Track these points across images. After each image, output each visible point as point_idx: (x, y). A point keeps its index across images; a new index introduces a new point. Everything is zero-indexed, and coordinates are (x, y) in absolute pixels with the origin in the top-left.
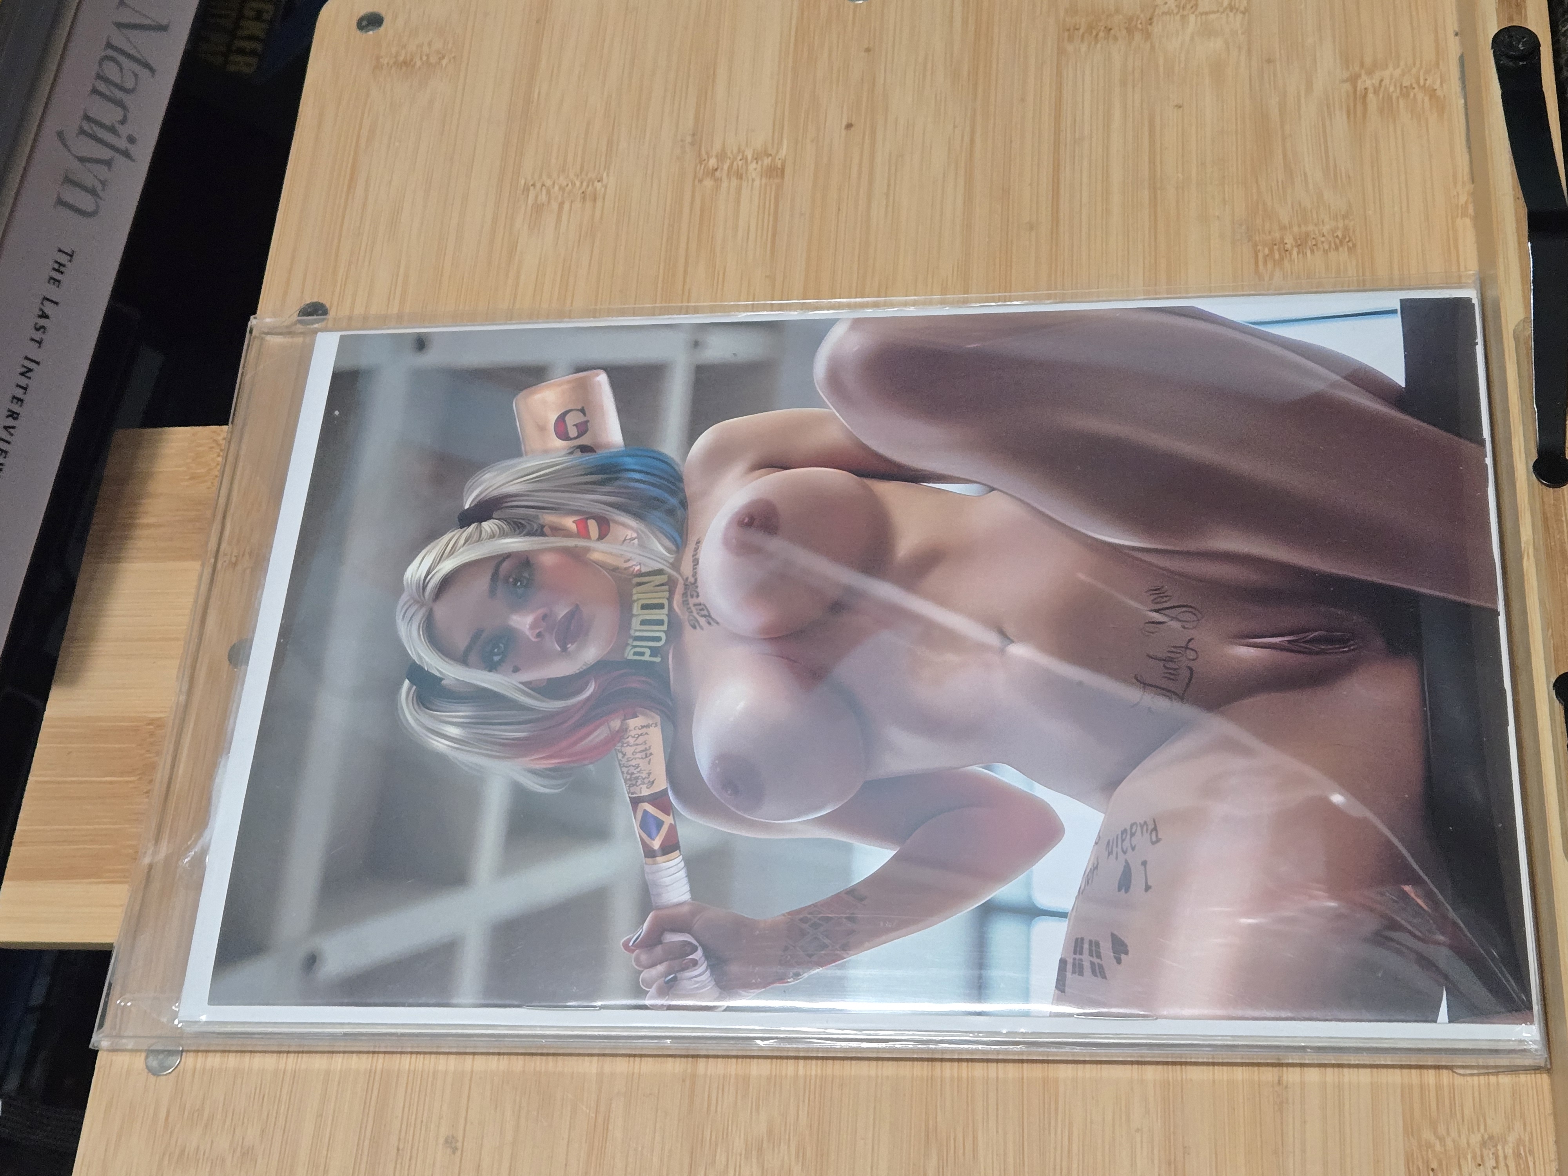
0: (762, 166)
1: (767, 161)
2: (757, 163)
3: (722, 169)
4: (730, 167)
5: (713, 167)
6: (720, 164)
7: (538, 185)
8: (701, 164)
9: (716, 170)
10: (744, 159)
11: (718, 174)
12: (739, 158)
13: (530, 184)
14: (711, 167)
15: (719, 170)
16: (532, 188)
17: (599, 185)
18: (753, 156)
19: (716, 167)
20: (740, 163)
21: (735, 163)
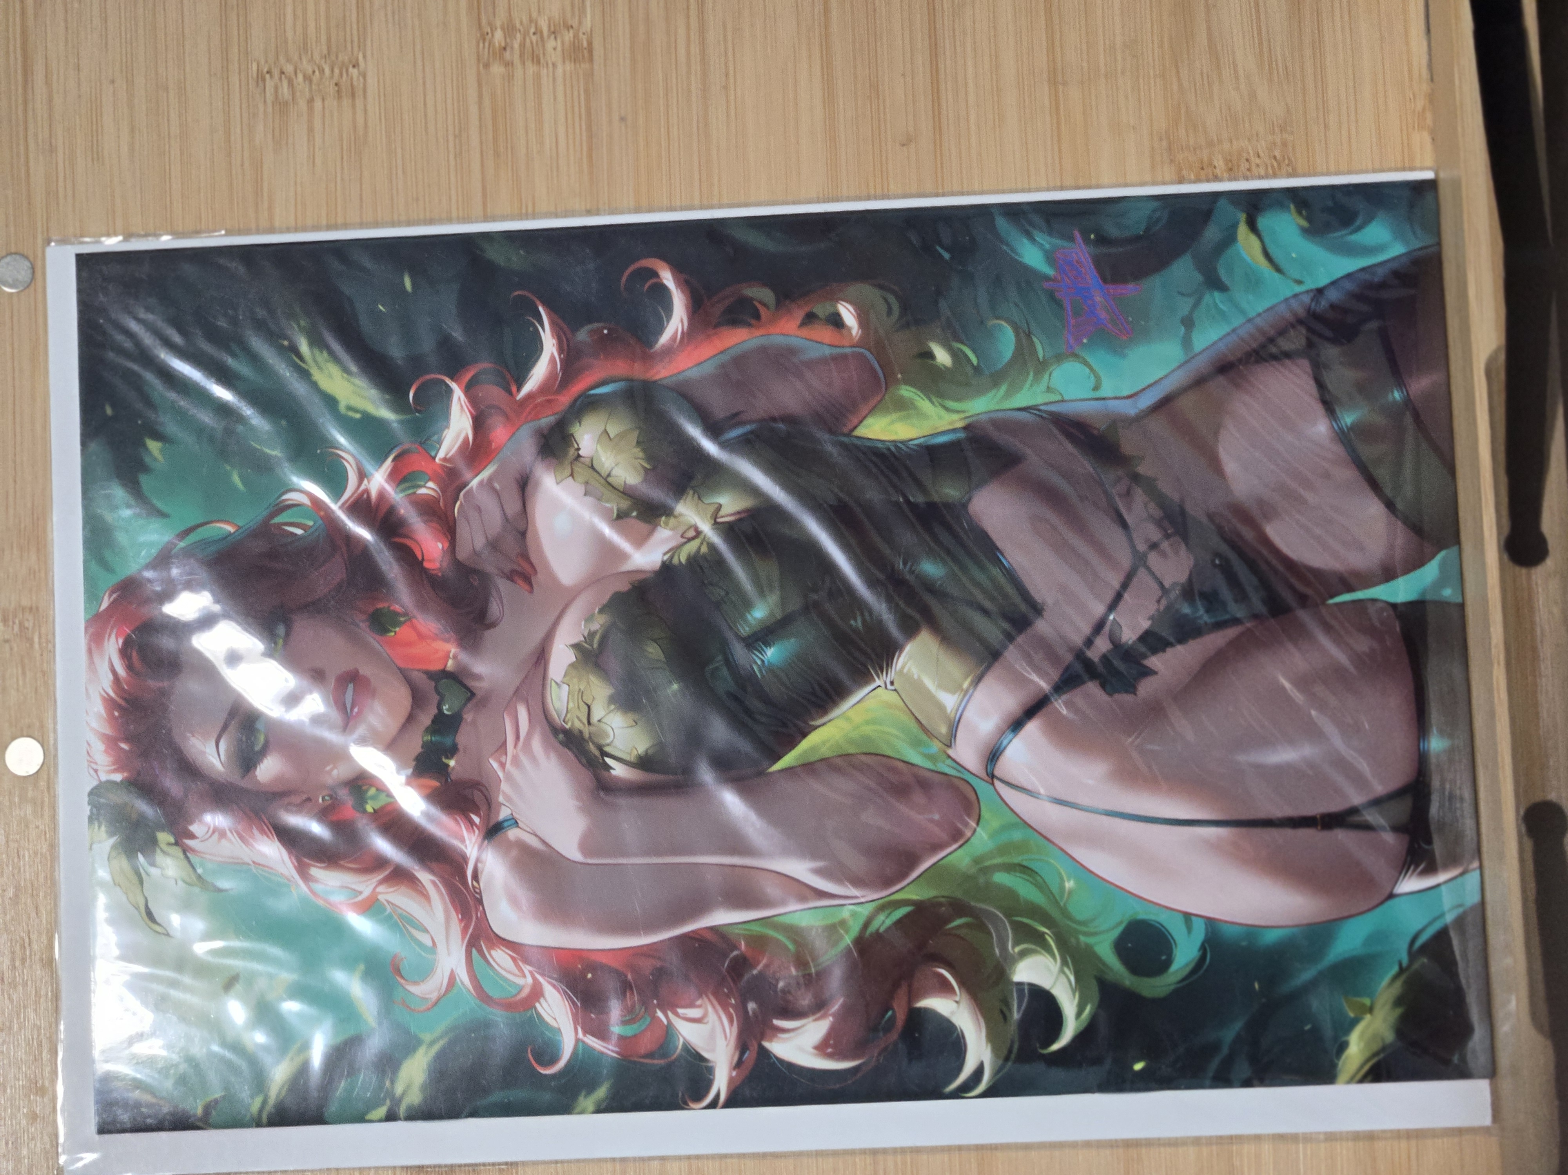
0: (563, 43)
1: (568, 36)
2: (556, 38)
3: (512, 48)
4: (523, 45)
5: (500, 45)
6: (508, 40)
7: (276, 74)
8: (484, 43)
9: (505, 49)
10: (538, 32)
11: (507, 55)
12: (532, 30)
13: (265, 70)
14: (497, 44)
15: (508, 49)
16: (268, 76)
17: (354, 72)
18: (549, 30)
19: (503, 44)
20: (534, 38)
21: (528, 40)
